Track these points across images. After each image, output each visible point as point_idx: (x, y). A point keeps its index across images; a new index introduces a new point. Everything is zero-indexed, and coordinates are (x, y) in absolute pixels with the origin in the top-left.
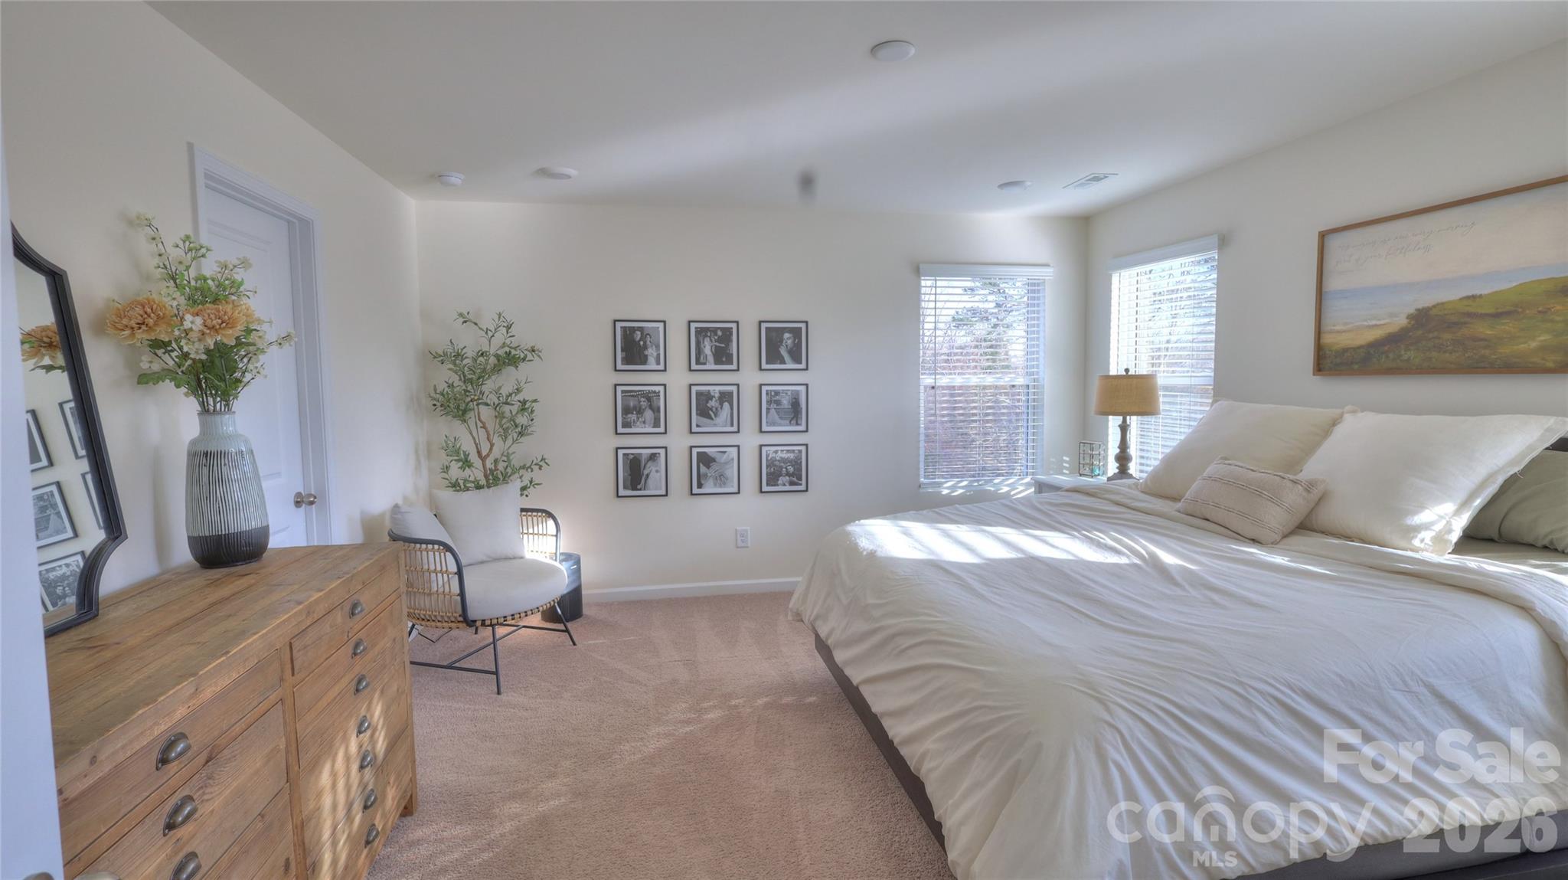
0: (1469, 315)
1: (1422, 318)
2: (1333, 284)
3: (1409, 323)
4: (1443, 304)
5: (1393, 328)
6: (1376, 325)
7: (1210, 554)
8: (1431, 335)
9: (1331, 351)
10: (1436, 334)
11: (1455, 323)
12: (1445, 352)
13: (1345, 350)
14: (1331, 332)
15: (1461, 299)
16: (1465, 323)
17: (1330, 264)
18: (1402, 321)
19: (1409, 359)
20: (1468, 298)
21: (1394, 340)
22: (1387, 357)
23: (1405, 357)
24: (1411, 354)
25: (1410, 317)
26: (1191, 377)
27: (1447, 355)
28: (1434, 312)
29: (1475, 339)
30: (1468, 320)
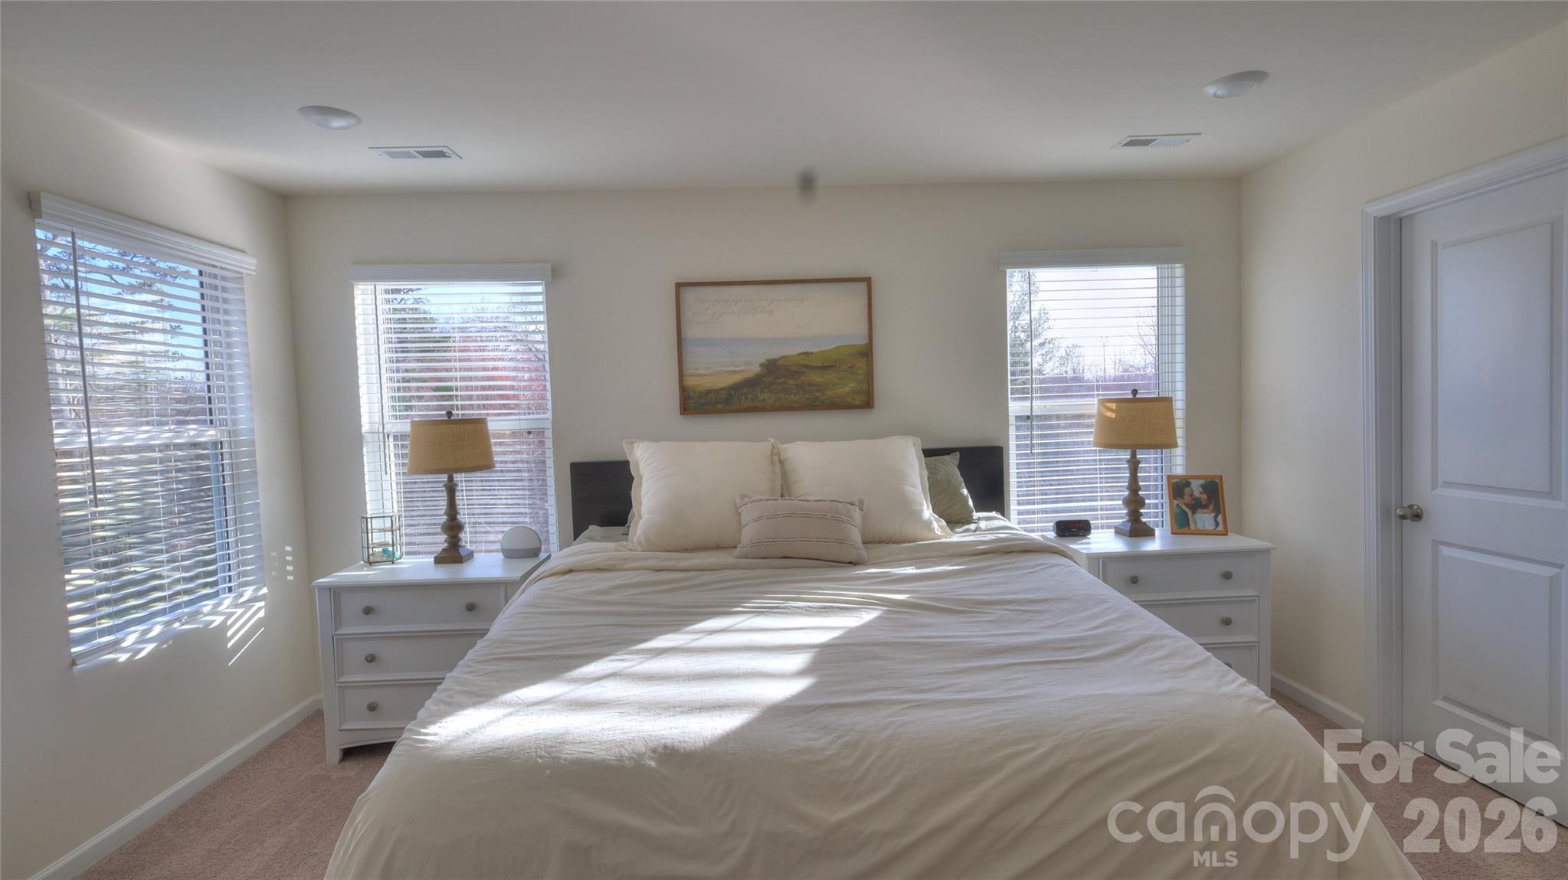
0: (806, 366)
1: (772, 367)
2: (691, 332)
3: (762, 370)
4: (786, 357)
5: (750, 375)
6: (735, 371)
7: (877, 582)
8: (779, 381)
9: (695, 392)
10: (783, 380)
11: (796, 372)
12: (791, 394)
13: (709, 391)
14: (693, 375)
15: (799, 354)
16: (804, 372)
17: (687, 315)
18: (756, 369)
19: (764, 400)
20: (804, 353)
21: (750, 383)
22: (746, 398)
23: (761, 398)
24: (765, 395)
25: (762, 365)
26: (520, 420)
27: (792, 396)
28: (780, 363)
29: (810, 385)
30: (804, 370)
